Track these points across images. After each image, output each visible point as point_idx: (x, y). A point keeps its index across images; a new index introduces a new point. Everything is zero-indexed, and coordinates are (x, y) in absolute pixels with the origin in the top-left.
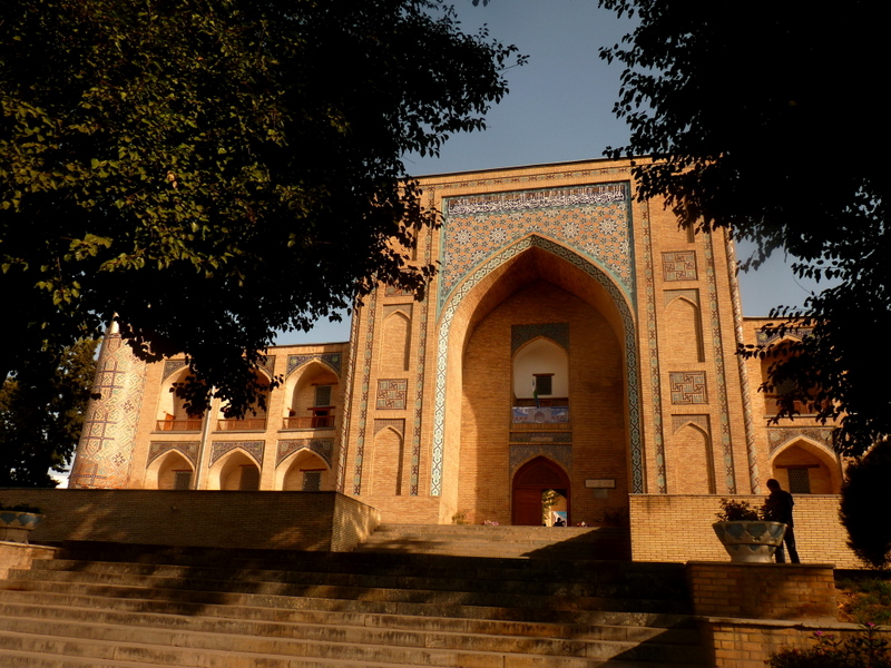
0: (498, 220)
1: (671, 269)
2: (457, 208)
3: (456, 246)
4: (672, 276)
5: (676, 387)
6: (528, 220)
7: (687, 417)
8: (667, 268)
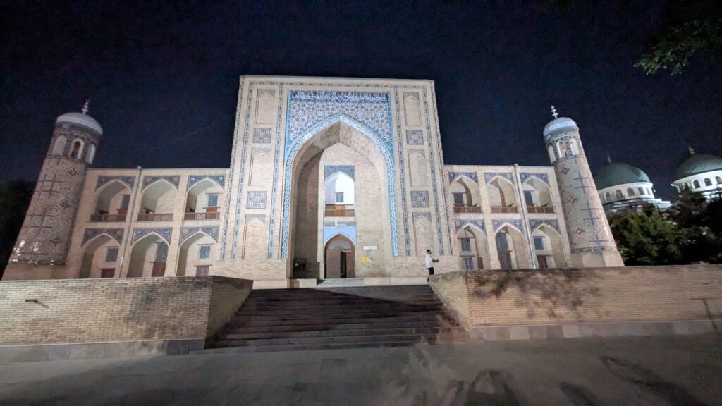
0: (320, 104)
1: (411, 138)
2: (297, 97)
3: (296, 117)
4: (412, 142)
5: (414, 198)
6: (337, 107)
7: (420, 214)
8: (408, 138)
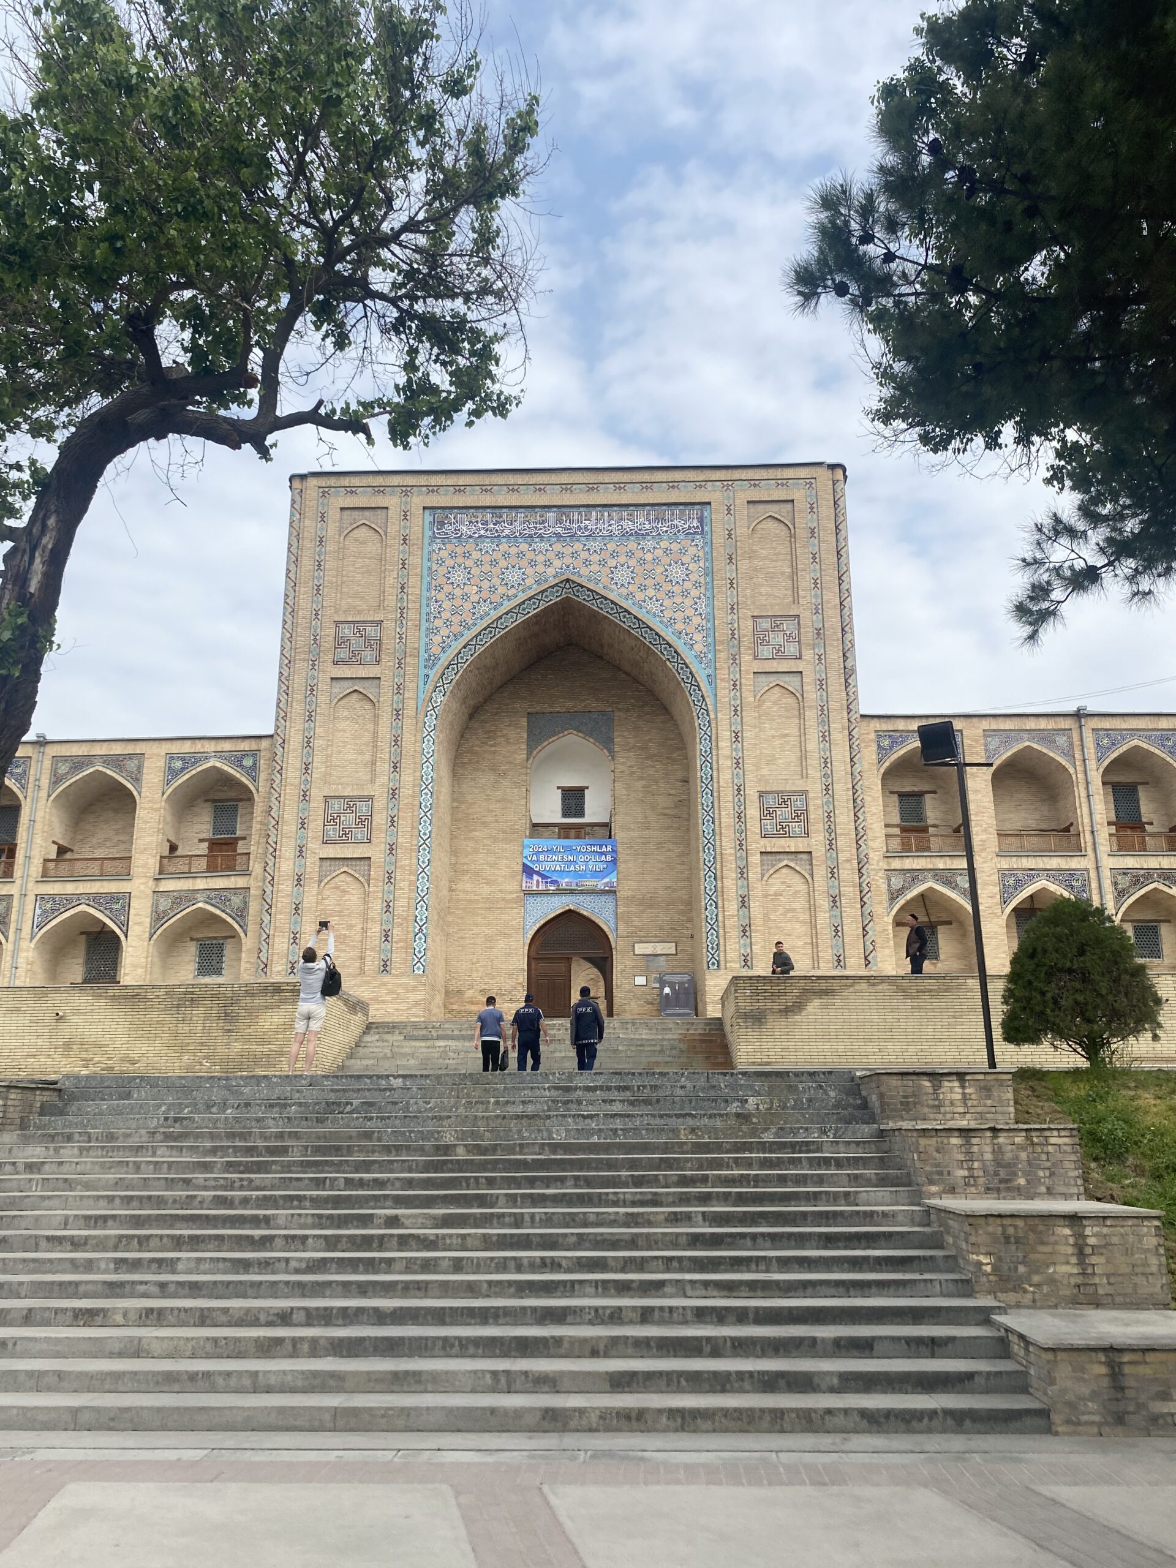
1: (764, 642)
2: (448, 528)
4: (766, 651)
5: (767, 813)
6: (560, 556)
7: (781, 857)
8: (760, 639)
